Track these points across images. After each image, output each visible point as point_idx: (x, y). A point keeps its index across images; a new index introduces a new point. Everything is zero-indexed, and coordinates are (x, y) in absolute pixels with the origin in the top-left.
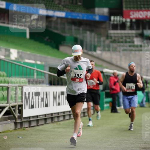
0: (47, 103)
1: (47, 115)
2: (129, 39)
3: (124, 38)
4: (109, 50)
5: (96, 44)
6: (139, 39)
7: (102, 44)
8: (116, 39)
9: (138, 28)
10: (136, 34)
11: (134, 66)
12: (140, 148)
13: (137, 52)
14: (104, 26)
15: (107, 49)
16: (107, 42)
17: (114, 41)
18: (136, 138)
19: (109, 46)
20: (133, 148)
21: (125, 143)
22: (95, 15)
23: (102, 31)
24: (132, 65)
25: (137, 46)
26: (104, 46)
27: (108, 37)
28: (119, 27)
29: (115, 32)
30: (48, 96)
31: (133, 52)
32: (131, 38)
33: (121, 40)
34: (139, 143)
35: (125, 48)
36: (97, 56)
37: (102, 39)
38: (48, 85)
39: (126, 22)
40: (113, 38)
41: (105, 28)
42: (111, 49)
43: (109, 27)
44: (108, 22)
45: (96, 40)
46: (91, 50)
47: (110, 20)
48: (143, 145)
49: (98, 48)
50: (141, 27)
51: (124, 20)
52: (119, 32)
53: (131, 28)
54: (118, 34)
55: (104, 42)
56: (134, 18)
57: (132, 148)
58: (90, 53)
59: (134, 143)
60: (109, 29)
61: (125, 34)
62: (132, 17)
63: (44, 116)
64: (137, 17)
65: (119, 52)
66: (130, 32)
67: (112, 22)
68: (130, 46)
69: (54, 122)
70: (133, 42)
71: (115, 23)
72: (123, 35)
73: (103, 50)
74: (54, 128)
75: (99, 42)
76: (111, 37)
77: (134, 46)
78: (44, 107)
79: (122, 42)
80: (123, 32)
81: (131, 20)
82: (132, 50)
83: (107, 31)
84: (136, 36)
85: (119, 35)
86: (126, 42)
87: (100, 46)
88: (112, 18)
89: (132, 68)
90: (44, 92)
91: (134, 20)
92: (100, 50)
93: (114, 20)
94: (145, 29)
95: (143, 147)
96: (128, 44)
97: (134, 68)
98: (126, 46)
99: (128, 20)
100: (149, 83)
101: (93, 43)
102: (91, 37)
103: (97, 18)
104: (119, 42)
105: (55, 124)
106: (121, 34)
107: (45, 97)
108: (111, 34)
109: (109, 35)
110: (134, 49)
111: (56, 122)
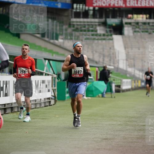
0: (6, 92)
1: (6, 105)
2: (92, 27)
3: (87, 27)
4: (71, 39)
5: (58, 32)
6: (102, 28)
7: (64, 32)
8: (79, 27)
9: (101, 17)
10: (99, 22)
11: (81, 47)
12: (101, 138)
13: (100, 41)
14: (66, 14)
15: (69, 37)
16: (70, 30)
17: (77, 30)
18: (97, 129)
19: (71, 35)
20: (95, 139)
21: (86, 133)
22: (58, 3)
23: (65, 19)
24: (78, 45)
25: (100, 35)
26: (66, 35)
27: (70, 25)
28: (81, 16)
29: (78, 20)
30: (8, 86)
31: (96, 41)
32: (94, 27)
33: (83, 29)
34: (101, 134)
35: (88, 37)
36: (59, 44)
37: (64, 27)
38: (8, 74)
39: (89, 10)
40: (76, 26)
41: (68, 16)
42: (73, 38)
43: (72, 16)
44: (70, 9)
45: (58, 28)
46: (53, 39)
47: (73, 8)
48: (105, 135)
49: (60, 37)
50: (104, 16)
51: (87, 8)
52: (82, 20)
53: (94, 16)
54: (80, 22)
55: (66, 30)
56: (97, 6)
57: (93, 139)
58: (52, 41)
59: (95, 134)
60: (72, 18)
61: (88, 22)
62: (95, 5)
63: (4, 106)
64: (100, 5)
65: (82, 40)
66: (93, 20)
67: (74, 10)
68: (93, 35)
69: (14, 112)
70: (96, 31)
71: (78, 11)
72: (86, 23)
73: (65, 38)
74: (13, 118)
75: (61, 30)
76: (74, 26)
77: (97, 35)
78: (3, 96)
79: (85, 31)
80: (85, 20)
81: (94, 8)
82: (94, 39)
83: (70, 20)
84: (99, 25)
85: (82, 23)
86: (89, 31)
87: (62, 35)
88: (75, 6)
89: (79, 49)
90: (3, 81)
91: (97, 8)
92: (62, 39)
93: (77, 8)
94: (109, 18)
95: (104, 137)
96: (91, 33)
97: (81, 49)
98: (89, 35)
99: (91, 8)
100: (111, 73)
101: (55, 31)
102: (53, 25)
103: (59, 6)
104: (81, 31)
105: (15, 114)
106: (84, 22)
107: (5, 86)
108: (73, 22)
109: (72, 23)
110: (97, 38)
111: (16, 112)
